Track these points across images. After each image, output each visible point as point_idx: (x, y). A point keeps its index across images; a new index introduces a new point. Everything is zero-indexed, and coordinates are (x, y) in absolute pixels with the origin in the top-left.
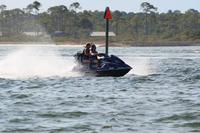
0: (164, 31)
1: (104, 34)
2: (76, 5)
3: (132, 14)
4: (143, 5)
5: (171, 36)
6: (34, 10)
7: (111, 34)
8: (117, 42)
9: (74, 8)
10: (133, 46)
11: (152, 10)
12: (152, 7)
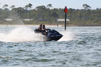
0: (95, 18)
1: (64, 20)
2: (50, 5)
3: (78, 10)
4: (84, 5)
5: (98, 21)
6: (29, 8)
7: (67, 20)
8: (71, 24)
9: (49, 7)
10: (78, 26)
11: (88, 8)
12: (88, 6)
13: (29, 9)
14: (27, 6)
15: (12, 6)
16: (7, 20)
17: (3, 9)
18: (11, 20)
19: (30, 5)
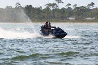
13: (91, 8)
14: (89, 5)
15: (75, 6)
16: (70, 18)
17: (66, 8)
18: (73, 18)
19: (92, 4)
